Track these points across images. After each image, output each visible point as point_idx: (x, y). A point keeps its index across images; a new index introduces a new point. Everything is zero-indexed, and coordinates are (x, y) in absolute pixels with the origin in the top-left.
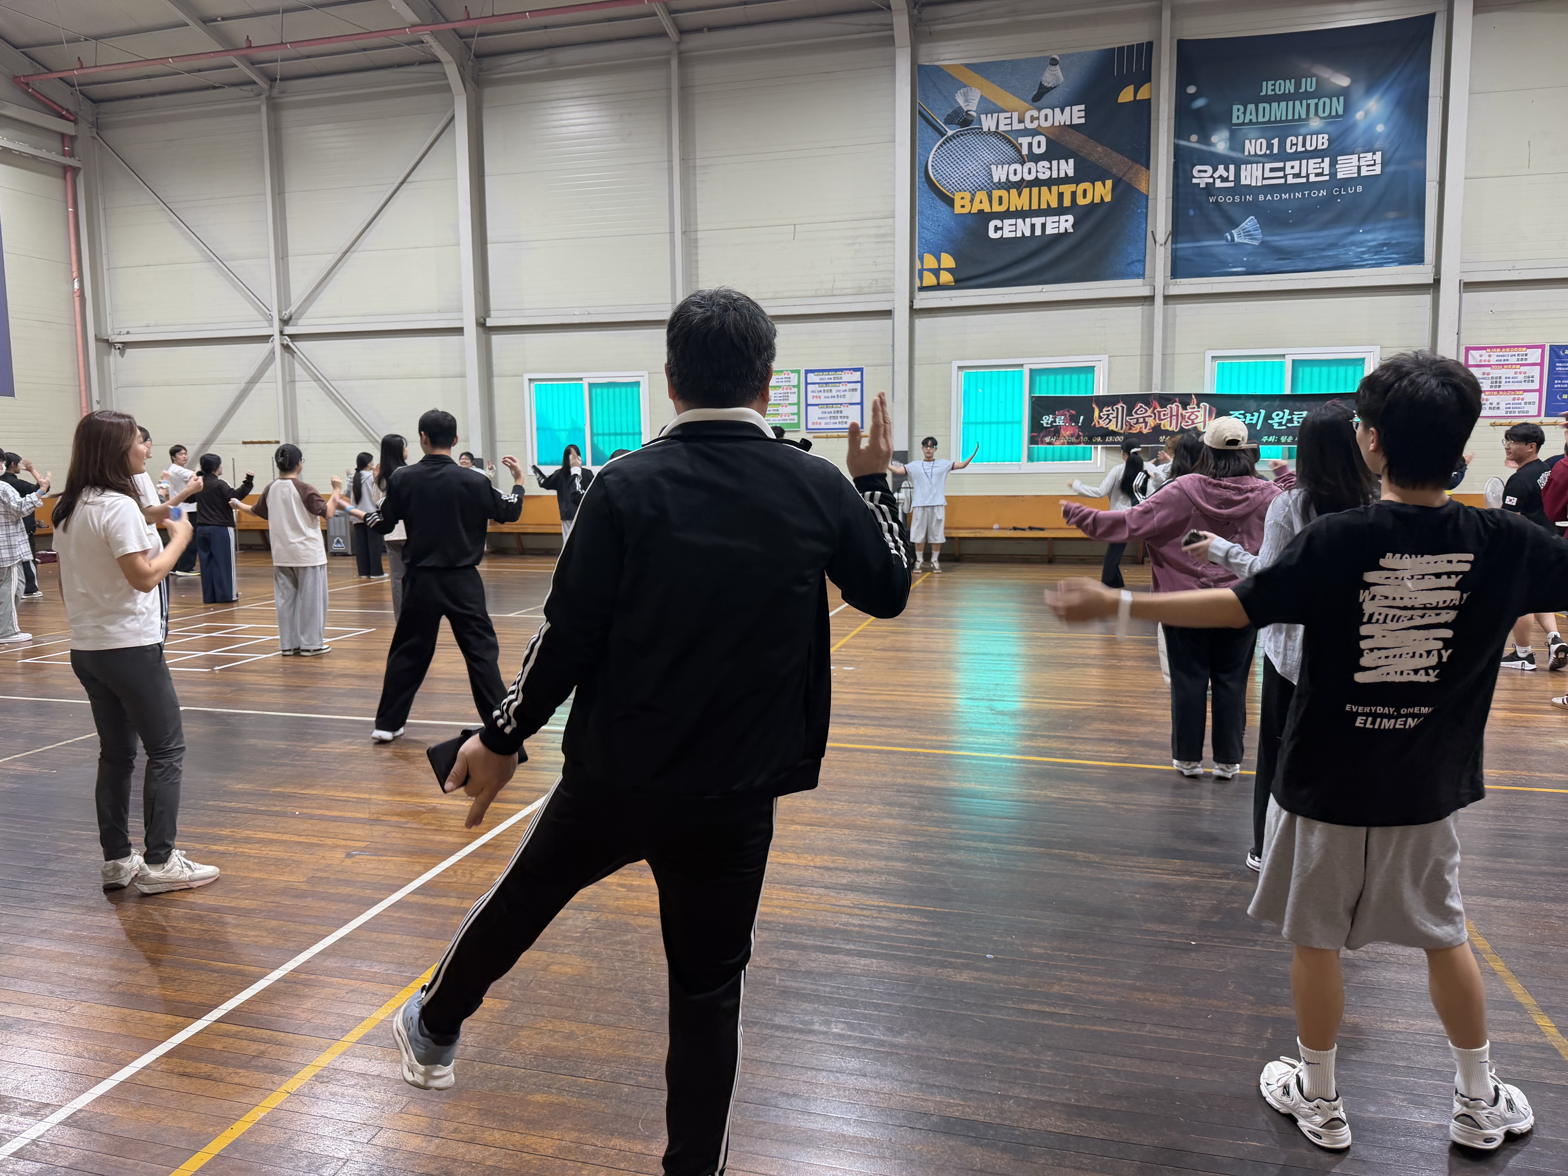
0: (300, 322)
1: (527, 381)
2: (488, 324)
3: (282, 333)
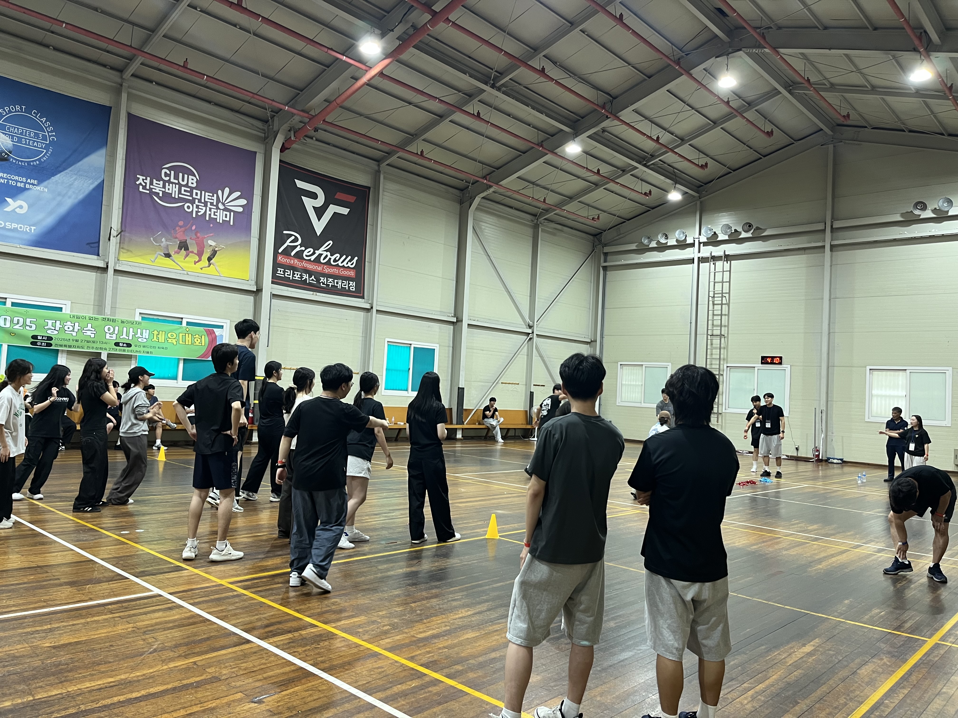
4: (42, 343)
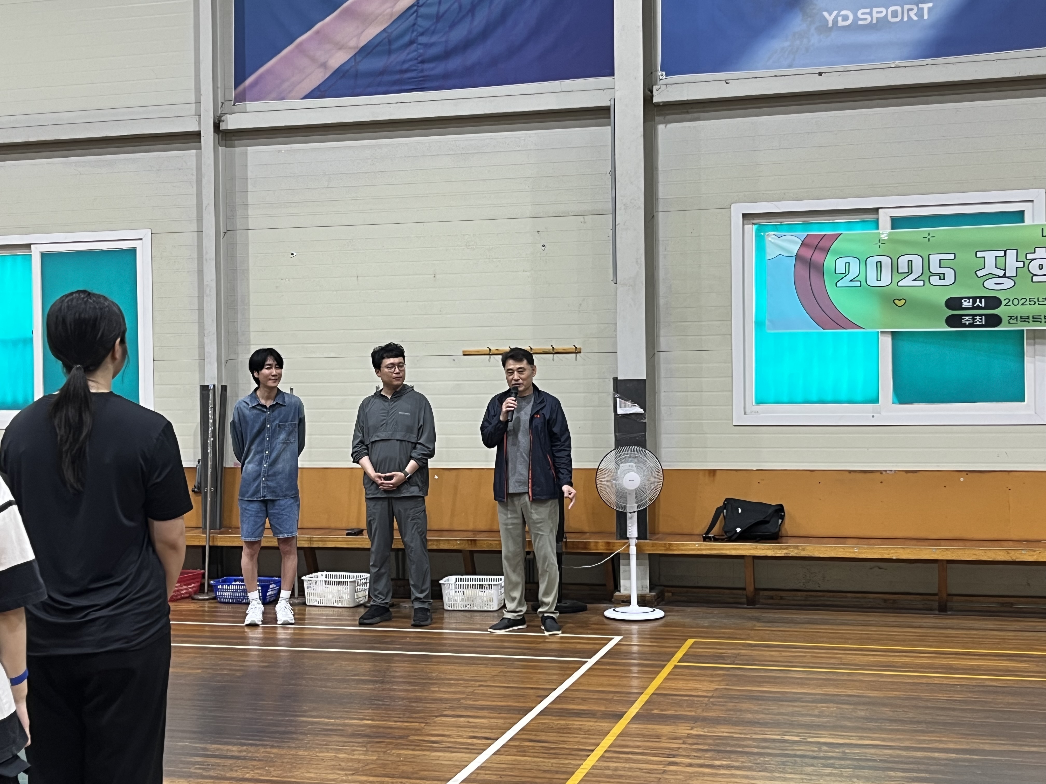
4: (974, 316)
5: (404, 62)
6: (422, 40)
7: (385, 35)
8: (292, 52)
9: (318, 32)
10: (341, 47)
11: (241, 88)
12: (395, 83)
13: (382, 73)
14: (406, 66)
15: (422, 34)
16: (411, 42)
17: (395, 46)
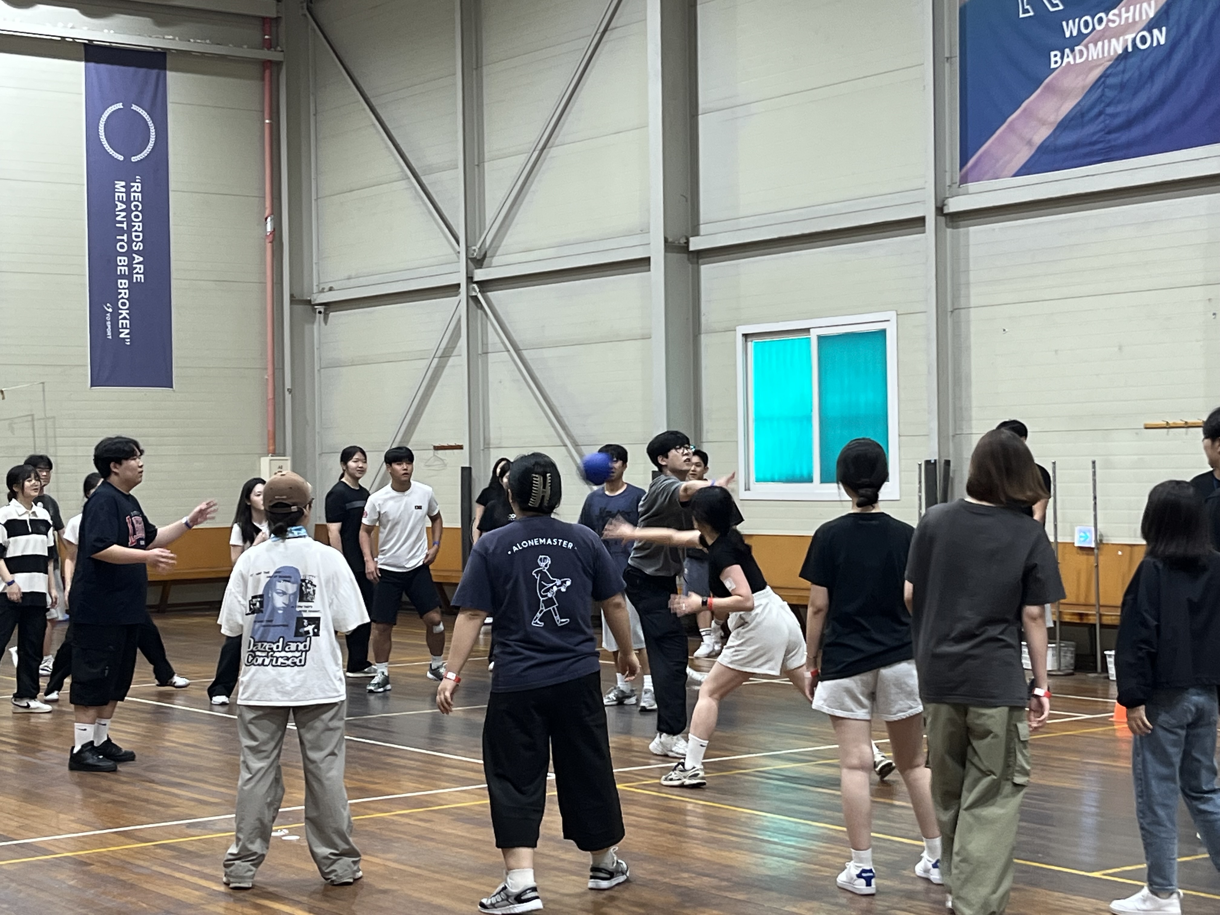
0: (496, 261)
1: (740, 339)
2: (692, 248)
3: (470, 279)
5: (1094, 134)
6: (1110, 110)
7: (1079, 108)
8: (1004, 132)
9: (1025, 110)
10: (1043, 123)
11: (964, 170)
12: (1086, 155)
13: (1076, 146)
14: (1095, 138)
15: (1108, 105)
16: (1100, 113)
17: (1086, 119)
